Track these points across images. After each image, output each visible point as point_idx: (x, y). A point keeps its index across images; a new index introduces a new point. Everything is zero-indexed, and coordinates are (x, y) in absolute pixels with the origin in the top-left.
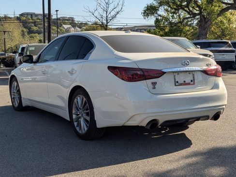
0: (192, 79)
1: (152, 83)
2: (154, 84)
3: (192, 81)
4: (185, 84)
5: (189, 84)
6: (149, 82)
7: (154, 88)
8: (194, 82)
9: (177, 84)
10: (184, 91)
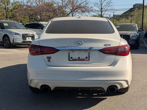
0: (87, 56)
1: (48, 57)
2: (49, 58)
3: (87, 58)
4: (79, 59)
5: (83, 60)
6: (45, 56)
7: (49, 61)
8: (89, 58)
9: (70, 59)
10: (77, 65)
